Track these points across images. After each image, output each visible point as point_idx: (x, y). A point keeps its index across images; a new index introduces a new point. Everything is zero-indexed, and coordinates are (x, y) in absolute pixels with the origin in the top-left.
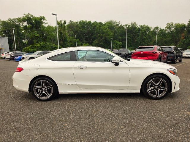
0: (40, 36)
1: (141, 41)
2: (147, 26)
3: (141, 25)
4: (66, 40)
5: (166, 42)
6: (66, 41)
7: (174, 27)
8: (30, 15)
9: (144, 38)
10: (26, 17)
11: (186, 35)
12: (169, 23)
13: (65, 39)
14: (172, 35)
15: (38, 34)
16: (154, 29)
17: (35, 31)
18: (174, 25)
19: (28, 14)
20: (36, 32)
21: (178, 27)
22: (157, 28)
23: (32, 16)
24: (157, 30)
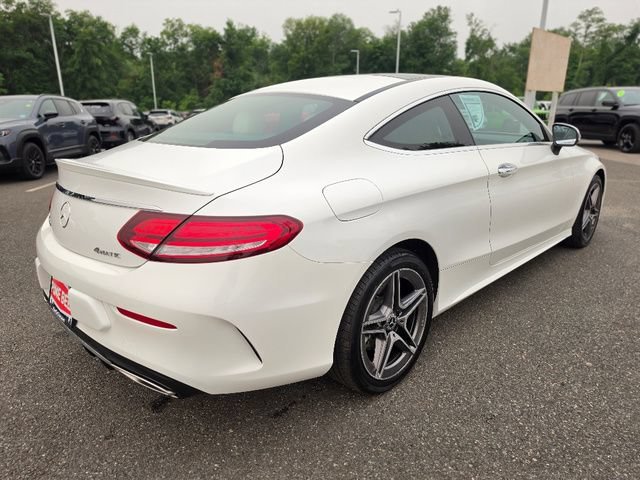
1: (87, 76)
2: (99, 18)
3: (75, 10)
5: (172, 83)
7: (186, 35)
9: (97, 64)
11: (227, 66)
12: (171, 19)
14: (185, 61)
16: (124, 36)
18: (185, 29)
21: (200, 37)
22: (133, 31)
24: (134, 37)
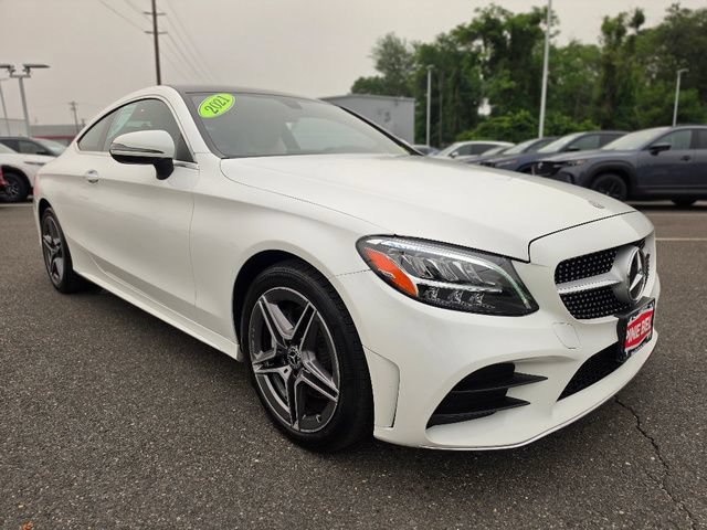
0: (523, 87)
4: (630, 97)
6: (629, 101)
8: (495, 12)
10: (482, 18)
13: (623, 95)
15: (512, 78)
17: (505, 68)
19: (490, 7)
20: (507, 72)
23: (503, 12)
